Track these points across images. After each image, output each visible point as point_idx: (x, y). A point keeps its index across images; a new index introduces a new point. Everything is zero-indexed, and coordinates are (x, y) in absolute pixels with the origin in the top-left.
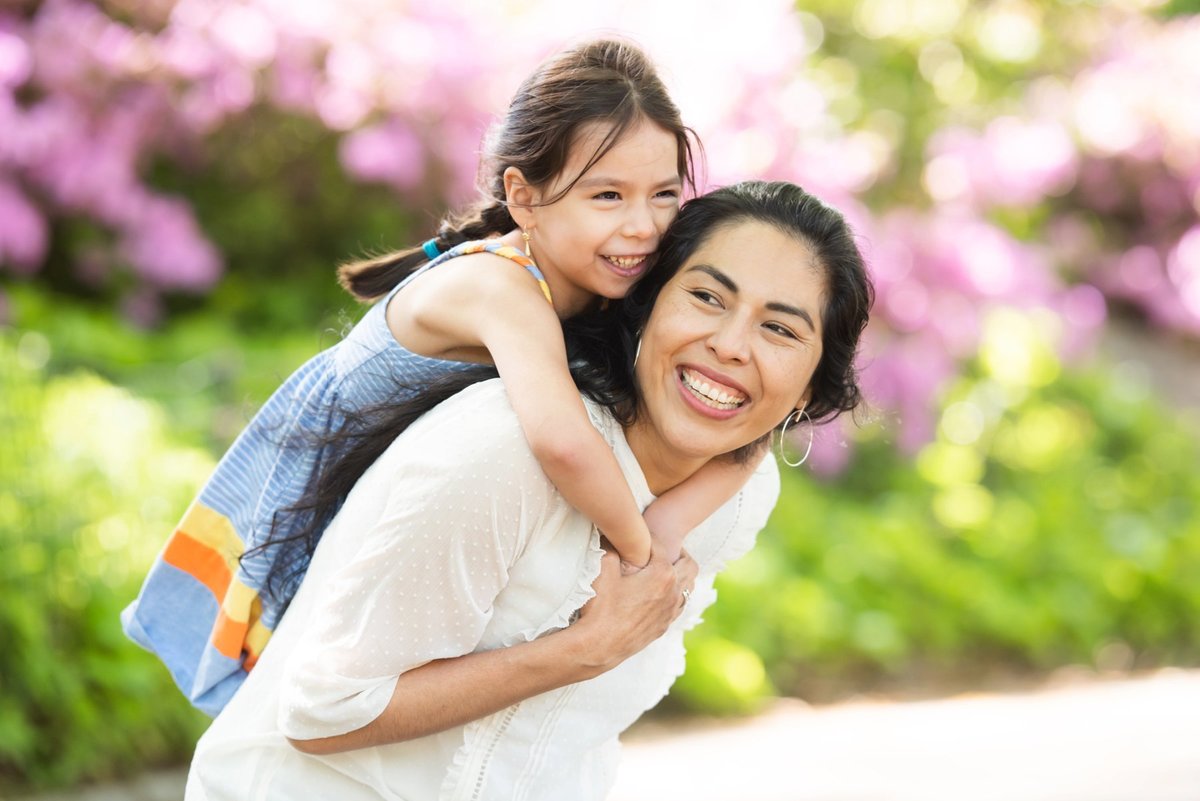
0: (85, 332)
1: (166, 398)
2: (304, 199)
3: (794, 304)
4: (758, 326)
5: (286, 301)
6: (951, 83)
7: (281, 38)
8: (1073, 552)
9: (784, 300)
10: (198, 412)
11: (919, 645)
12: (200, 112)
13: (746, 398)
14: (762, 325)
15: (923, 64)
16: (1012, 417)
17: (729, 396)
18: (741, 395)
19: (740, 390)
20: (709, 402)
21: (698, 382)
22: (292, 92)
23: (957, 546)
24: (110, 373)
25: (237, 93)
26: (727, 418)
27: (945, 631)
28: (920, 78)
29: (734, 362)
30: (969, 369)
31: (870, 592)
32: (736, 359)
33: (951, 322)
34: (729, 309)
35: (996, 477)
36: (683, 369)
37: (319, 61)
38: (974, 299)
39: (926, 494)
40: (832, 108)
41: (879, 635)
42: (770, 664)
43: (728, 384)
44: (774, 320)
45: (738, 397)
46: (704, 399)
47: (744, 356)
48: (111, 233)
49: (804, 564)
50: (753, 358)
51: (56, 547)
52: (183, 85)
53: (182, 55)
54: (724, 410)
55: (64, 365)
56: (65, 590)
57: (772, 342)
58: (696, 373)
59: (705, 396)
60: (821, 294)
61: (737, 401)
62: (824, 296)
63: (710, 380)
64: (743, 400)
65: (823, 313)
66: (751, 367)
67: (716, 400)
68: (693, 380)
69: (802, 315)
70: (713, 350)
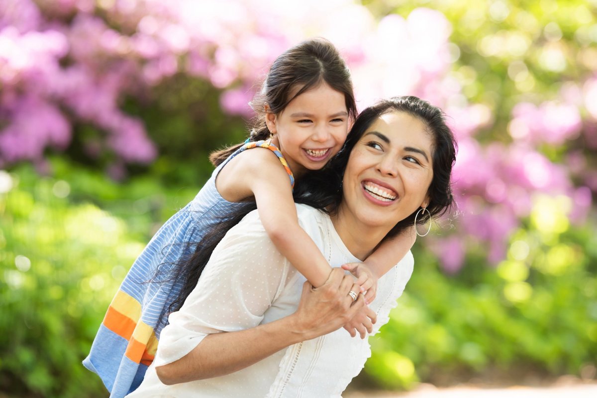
0: (88, 182)
1: (125, 217)
2: (200, 121)
3: (418, 148)
4: (401, 160)
5: (188, 172)
6: (524, 81)
7: (192, 40)
8: (571, 317)
9: (413, 146)
10: (141, 224)
11: (492, 360)
12: (151, 75)
13: (397, 195)
14: (403, 159)
15: (510, 72)
16: (545, 249)
17: (387, 194)
18: (394, 194)
19: (394, 191)
20: (378, 198)
21: (372, 187)
22: (197, 68)
23: (513, 311)
24: (100, 203)
25: (170, 67)
26: (387, 205)
27: (505, 352)
28: (508, 78)
29: (389, 176)
30: (525, 224)
31: (470, 331)
32: (390, 174)
33: (517, 199)
34: (386, 151)
35: (535, 278)
36: (365, 182)
37: (212, 54)
38: (529, 189)
39: (500, 285)
40: (463, 91)
41: (472, 354)
42: (417, 366)
43: (387, 187)
44: (408, 155)
45: (392, 195)
46: (375, 196)
47: (394, 173)
48: (104, 133)
49: (437, 317)
50: (399, 175)
51: (69, 289)
52: (143, 61)
53: (144, 47)
54: (385, 202)
55: (77, 198)
56: (72, 310)
57: (408, 167)
58: (372, 183)
59: (376, 194)
60: (431, 145)
61: (392, 197)
62: (433, 146)
63: (378, 186)
64: (395, 197)
65: (433, 155)
66: (398, 179)
67: (381, 196)
68: (370, 187)
69: (423, 153)
70: (379, 170)
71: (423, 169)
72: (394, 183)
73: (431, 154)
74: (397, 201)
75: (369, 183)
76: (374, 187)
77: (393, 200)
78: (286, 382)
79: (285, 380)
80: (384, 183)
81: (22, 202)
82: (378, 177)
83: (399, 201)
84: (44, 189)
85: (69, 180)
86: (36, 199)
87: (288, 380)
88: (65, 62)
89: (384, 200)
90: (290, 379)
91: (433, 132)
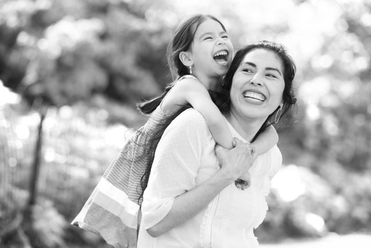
3: (274, 67)
19: (263, 95)
34: (254, 72)
36: (244, 93)
43: (259, 93)
47: (261, 83)
50: (265, 85)
57: (269, 79)
58: (249, 92)
59: (253, 98)
60: (281, 66)
61: (262, 99)
62: (282, 67)
63: (253, 93)
64: (264, 99)
65: (283, 71)
66: (264, 87)
67: (256, 99)
68: (248, 94)
69: (277, 70)
70: (252, 83)
71: (278, 80)
72: (262, 90)
73: (282, 71)
74: (266, 101)
75: (247, 92)
76: (251, 94)
77: (263, 101)
78: (214, 216)
79: (213, 214)
80: (256, 90)
81: (79, 124)
82: (252, 87)
83: (267, 101)
84: (92, 115)
85: (108, 110)
86: (87, 122)
87: (215, 214)
88: (103, 36)
89: (258, 101)
90: (216, 214)
91: (281, 58)
